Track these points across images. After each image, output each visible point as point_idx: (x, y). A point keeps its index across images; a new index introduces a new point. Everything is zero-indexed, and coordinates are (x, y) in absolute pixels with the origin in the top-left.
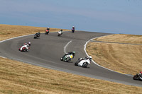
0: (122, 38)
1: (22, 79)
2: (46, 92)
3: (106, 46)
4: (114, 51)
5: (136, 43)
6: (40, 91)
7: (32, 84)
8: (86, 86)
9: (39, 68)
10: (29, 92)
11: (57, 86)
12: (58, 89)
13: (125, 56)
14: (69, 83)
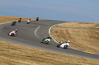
0: (75, 25)
1: (5, 52)
2: (22, 62)
3: (64, 30)
4: (69, 34)
5: (85, 28)
6: (18, 61)
7: (13, 56)
8: (50, 58)
9: (17, 45)
10: (10, 61)
11: (30, 58)
12: (30, 59)
13: (77, 37)
14: (38, 56)
